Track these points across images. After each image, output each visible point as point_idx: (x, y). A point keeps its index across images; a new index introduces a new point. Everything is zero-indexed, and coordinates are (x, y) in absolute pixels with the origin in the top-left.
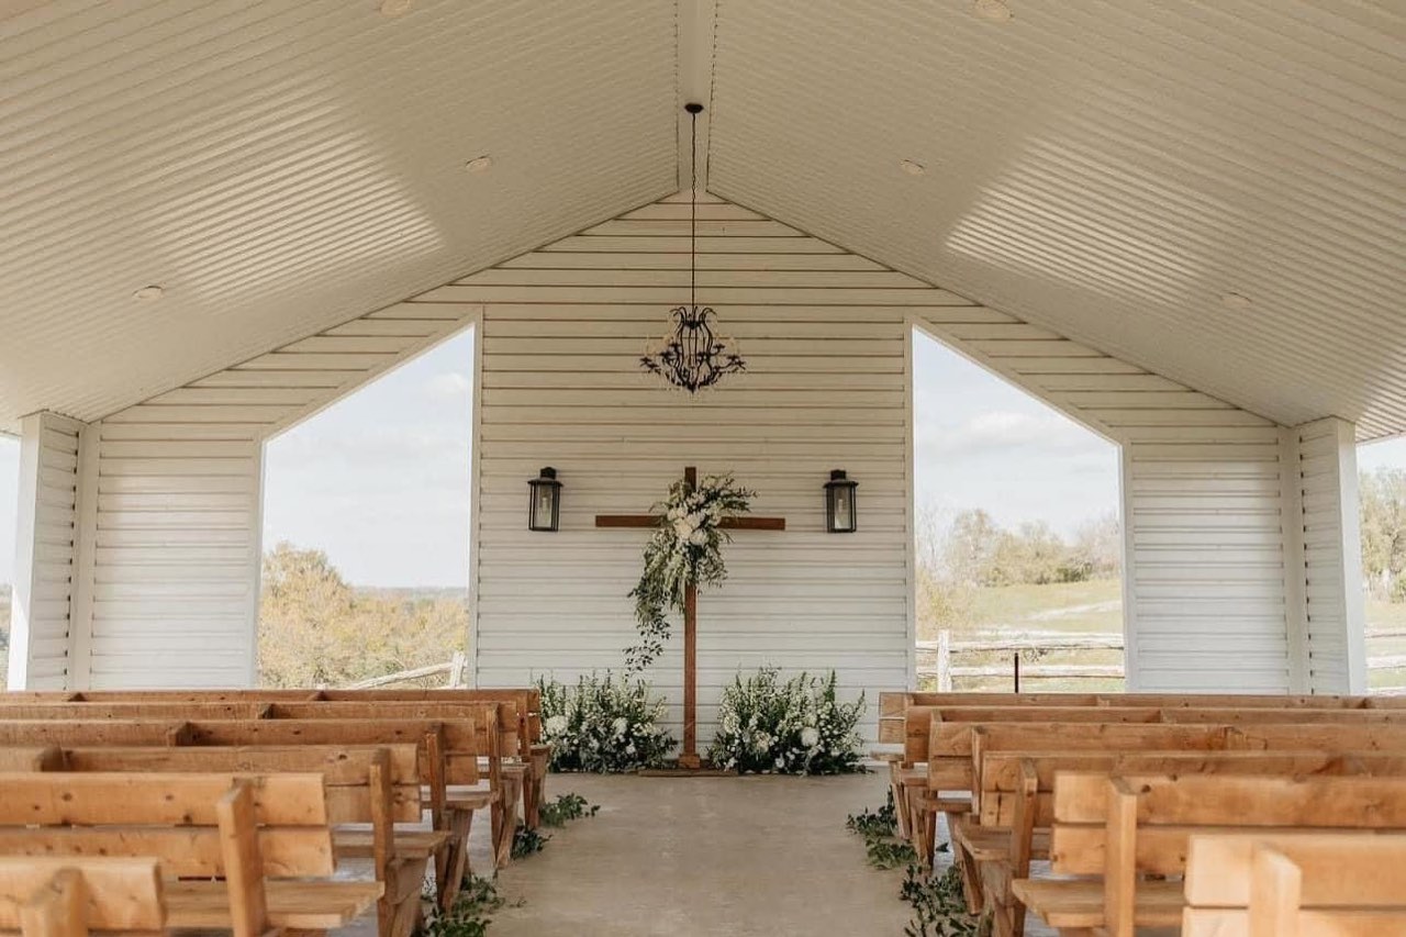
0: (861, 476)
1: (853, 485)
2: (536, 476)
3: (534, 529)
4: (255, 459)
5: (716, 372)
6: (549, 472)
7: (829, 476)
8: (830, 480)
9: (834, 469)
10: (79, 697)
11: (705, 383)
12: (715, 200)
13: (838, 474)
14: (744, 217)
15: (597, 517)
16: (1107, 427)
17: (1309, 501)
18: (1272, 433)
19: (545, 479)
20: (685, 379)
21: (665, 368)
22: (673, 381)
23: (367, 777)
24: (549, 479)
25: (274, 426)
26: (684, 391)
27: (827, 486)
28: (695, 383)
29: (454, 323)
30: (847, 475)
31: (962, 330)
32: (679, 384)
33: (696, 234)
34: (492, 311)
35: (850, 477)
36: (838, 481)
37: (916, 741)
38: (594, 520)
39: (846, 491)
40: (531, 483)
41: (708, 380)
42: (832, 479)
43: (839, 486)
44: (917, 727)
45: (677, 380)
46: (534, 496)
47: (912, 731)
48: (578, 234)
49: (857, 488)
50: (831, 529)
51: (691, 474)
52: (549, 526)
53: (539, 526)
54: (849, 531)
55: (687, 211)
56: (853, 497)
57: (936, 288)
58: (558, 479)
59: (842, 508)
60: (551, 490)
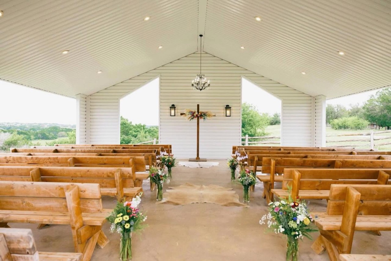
0: (232, 106)
1: (230, 108)
2: (171, 106)
3: (171, 116)
4: (118, 102)
10: (93, 146)
12: (205, 53)
13: (227, 106)
14: (209, 56)
15: (181, 113)
16: (279, 97)
17: (317, 111)
18: (310, 98)
23: (148, 158)
24: (173, 107)
25: (122, 96)
27: (226, 108)
29: (155, 77)
33: (201, 59)
34: (162, 75)
35: (230, 106)
36: (228, 107)
39: (229, 109)
40: (170, 107)
46: (171, 109)
48: (179, 60)
50: (226, 116)
51: (198, 106)
52: (174, 115)
53: (172, 115)
54: (230, 116)
55: (199, 55)
56: (230, 110)
57: (247, 70)
58: (175, 106)
59: (228, 112)
60: (174, 109)
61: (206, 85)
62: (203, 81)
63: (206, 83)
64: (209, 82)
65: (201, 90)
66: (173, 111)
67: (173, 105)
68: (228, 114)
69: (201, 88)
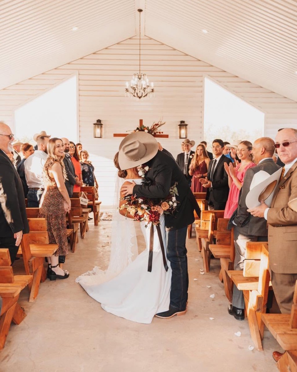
0: (189, 123)
1: (186, 125)
2: (96, 122)
3: (95, 137)
6: (99, 121)
7: (180, 122)
9: (181, 120)
12: (147, 38)
13: (182, 122)
14: (155, 43)
16: (260, 108)
19: (97, 123)
24: (99, 123)
27: (179, 125)
29: (70, 76)
30: (185, 122)
31: (219, 79)
32: (136, 97)
33: (141, 49)
34: (81, 72)
36: (182, 124)
38: (113, 135)
40: (94, 124)
45: (136, 95)
46: (95, 128)
48: (106, 48)
49: (188, 126)
50: (180, 138)
51: (141, 121)
52: (99, 136)
53: (96, 136)
55: (137, 42)
56: (186, 128)
57: (212, 66)
58: (102, 123)
59: (183, 131)
60: (100, 126)
61: (148, 90)
62: (144, 83)
63: (148, 86)
64: (152, 84)
65: (140, 98)
66: (98, 130)
68: (183, 135)
69: (140, 95)
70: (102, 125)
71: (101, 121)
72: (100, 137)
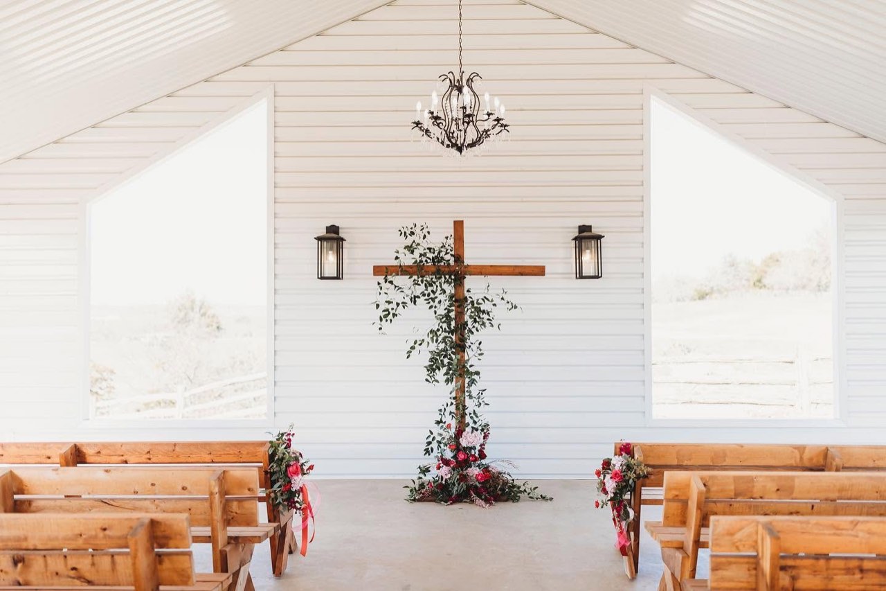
0: (606, 230)
1: (599, 237)
2: (323, 232)
3: (322, 278)
4: (82, 220)
5: (483, 136)
7: (577, 230)
8: (577, 234)
9: (581, 224)
11: (472, 145)
13: (584, 229)
15: (374, 267)
19: (330, 235)
20: (454, 141)
21: (435, 131)
22: (443, 143)
24: (333, 235)
26: (454, 151)
27: (575, 239)
28: (462, 145)
30: (593, 229)
32: (448, 146)
33: (463, 16)
34: (283, 89)
35: (595, 231)
36: (585, 234)
37: (675, 506)
38: (371, 270)
39: (593, 244)
40: (319, 239)
41: (476, 141)
42: (580, 232)
43: (586, 237)
44: (676, 493)
45: (447, 142)
46: (320, 249)
47: (670, 496)
49: (602, 240)
50: (581, 276)
51: (459, 225)
52: (335, 275)
53: (326, 275)
54: (597, 277)
56: (598, 248)
57: (673, 62)
58: (341, 235)
59: (589, 257)
60: (335, 245)
66: (331, 258)
67: (333, 229)
68: (589, 269)
70: (342, 240)
71: (340, 231)
72: (337, 278)
